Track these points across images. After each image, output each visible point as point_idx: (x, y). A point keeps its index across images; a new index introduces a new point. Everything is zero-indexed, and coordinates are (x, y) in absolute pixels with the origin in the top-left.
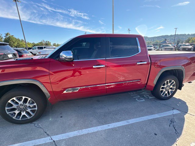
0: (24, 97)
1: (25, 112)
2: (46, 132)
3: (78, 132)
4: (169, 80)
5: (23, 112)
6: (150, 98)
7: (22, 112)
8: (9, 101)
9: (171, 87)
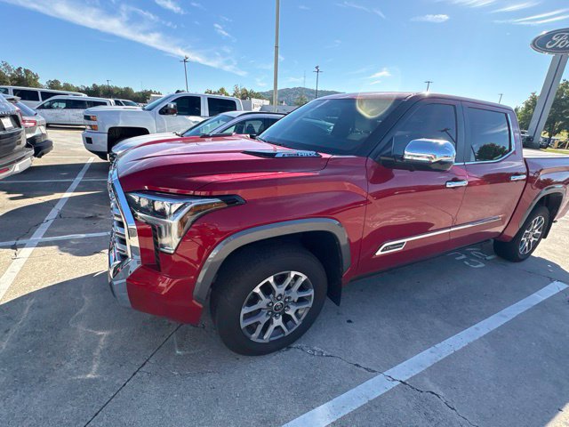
0: (293, 274)
1: (281, 317)
2: (357, 365)
3: (432, 352)
4: (537, 218)
5: (277, 318)
6: (489, 258)
7: (274, 318)
8: (257, 290)
9: (537, 231)
